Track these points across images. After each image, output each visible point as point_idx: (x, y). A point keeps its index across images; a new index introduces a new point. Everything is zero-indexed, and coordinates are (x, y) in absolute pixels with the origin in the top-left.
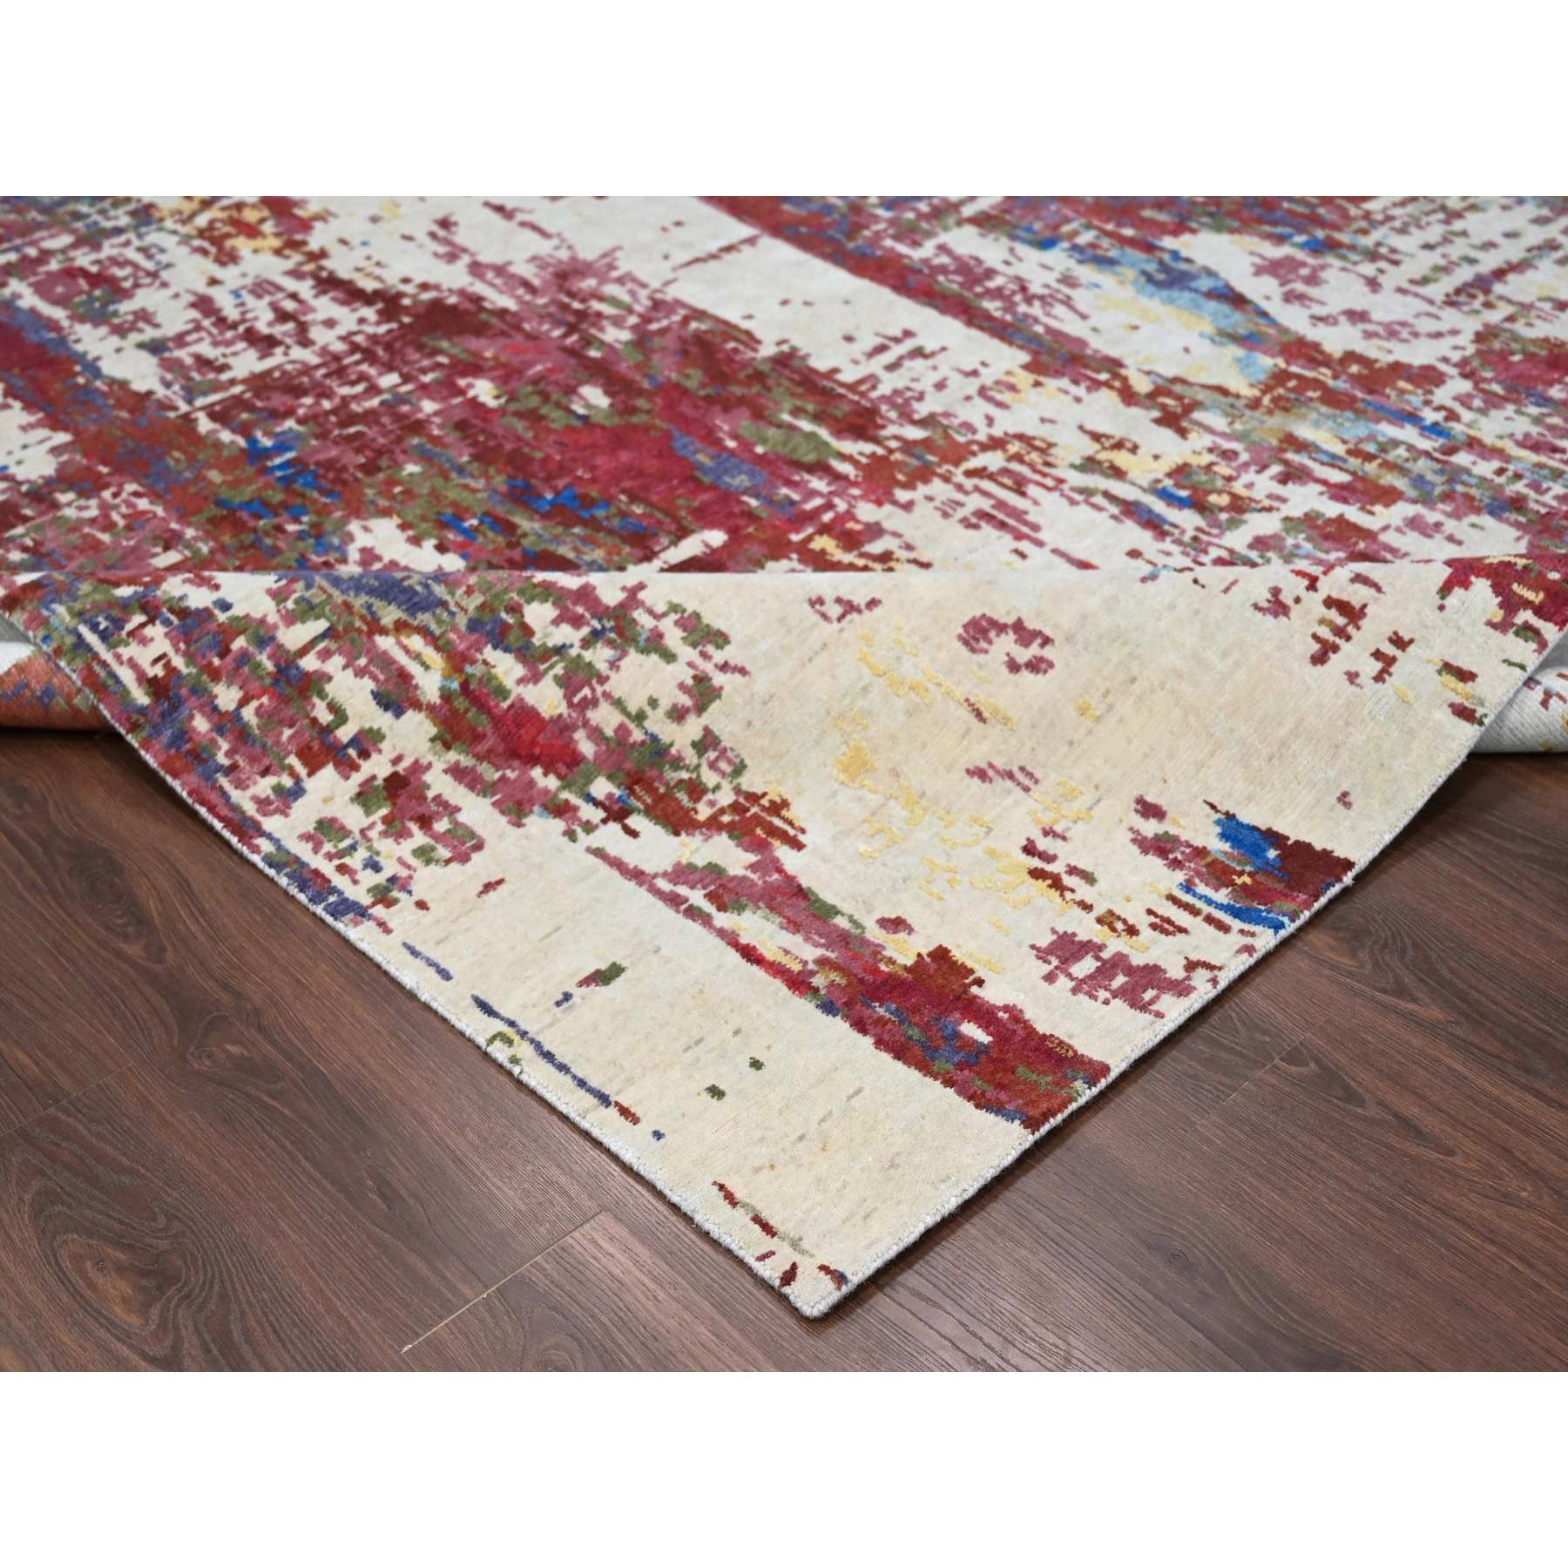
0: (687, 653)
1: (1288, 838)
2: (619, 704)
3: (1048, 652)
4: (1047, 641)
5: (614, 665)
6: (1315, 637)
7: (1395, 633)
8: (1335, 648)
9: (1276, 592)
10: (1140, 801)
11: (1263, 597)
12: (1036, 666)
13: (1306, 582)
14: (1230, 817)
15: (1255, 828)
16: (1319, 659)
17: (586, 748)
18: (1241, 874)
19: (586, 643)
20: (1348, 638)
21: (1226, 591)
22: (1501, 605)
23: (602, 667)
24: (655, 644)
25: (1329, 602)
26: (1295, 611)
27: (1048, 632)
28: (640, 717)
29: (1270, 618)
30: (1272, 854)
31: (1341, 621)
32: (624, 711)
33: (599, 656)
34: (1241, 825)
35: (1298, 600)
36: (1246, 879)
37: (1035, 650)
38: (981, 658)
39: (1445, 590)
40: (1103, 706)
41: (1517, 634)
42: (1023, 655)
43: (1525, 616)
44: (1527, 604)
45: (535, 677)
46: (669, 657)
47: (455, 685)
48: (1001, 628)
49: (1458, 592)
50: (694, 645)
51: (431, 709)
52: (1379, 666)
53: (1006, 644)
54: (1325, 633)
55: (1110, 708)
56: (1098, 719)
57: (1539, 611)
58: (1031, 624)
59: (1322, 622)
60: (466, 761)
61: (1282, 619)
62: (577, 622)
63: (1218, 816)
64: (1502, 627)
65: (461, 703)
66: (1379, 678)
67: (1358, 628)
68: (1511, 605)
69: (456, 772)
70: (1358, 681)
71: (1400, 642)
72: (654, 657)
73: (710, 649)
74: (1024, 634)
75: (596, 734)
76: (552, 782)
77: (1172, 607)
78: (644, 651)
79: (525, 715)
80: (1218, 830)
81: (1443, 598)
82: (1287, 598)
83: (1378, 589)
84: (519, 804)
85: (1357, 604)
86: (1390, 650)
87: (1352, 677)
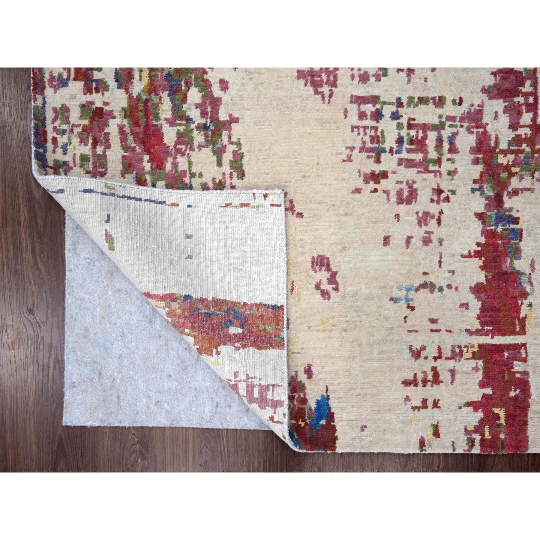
0: (226, 168)
1: (334, 422)
2: (190, 163)
3: (333, 293)
4: (336, 289)
5: (200, 147)
6: (415, 375)
7: (439, 400)
8: (416, 385)
9: (424, 348)
10: (309, 366)
11: (417, 346)
12: (325, 294)
13: (437, 355)
14: (328, 398)
15: (329, 409)
16: (406, 383)
17: (168, 166)
18: (304, 420)
19: (198, 127)
20: (424, 386)
21: (410, 331)
22: (475, 427)
23: (196, 144)
24: (219, 153)
25: (434, 369)
26: (421, 360)
27: (340, 287)
28: (193, 175)
29: (410, 355)
30: (323, 422)
31: (430, 378)
32: (190, 167)
33: (198, 138)
34: (327, 404)
35: (426, 358)
36: (303, 424)
37: (329, 288)
38: (311, 272)
39: (468, 404)
40: (329, 328)
41: (468, 439)
42: (325, 286)
43: (477, 437)
44: (483, 435)
45: (172, 123)
46: (219, 163)
47: (144, 97)
48: (328, 269)
49: (471, 409)
50: (231, 167)
51: (130, 97)
52: (419, 404)
53: (324, 275)
54: (420, 376)
55: (331, 331)
56: (324, 331)
57: (482, 440)
58: (338, 278)
59: (424, 372)
60: (127, 129)
61: (413, 359)
62: (204, 114)
63: (325, 394)
64: (467, 432)
65: (141, 106)
66: (414, 408)
67: (432, 386)
68: (478, 429)
69: (121, 129)
70: (408, 402)
71: (436, 404)
72: (215, 158)
73: (235, 174)
74: (333, 280)
75: (175, 165)
76: (147, 167)
77: (386, 319)
78: (214, 152)
79: (158, 133)
80: (319, 398)
81: (464, 406)
82: (423, 354)
83: (452, 382)
84: (130, 165)
85: (441, 378)
86: (430, 403)
87: (407, 399)
